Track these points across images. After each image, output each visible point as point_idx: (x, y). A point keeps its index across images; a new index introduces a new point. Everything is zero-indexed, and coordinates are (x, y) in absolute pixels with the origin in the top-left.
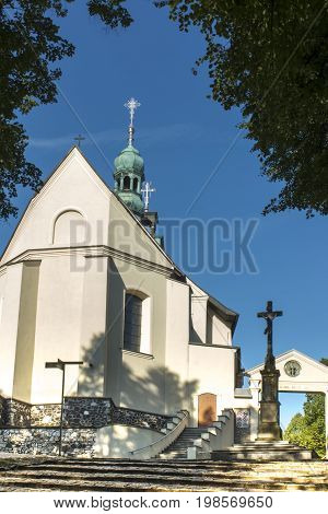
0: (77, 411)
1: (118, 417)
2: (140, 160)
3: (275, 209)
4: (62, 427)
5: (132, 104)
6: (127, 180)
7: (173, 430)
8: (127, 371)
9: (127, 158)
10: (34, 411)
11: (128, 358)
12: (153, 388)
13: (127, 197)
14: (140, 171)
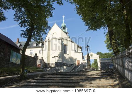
0: (58, 64)
1: (64, 65)
2: (65, 25)
3: (88, 30)
4: (55, 67)
5: (64, 17)
6: (63, 28)
7: (73, 66)
8: (65, 57)
9: (63, 24)
10: (51, 65)
11: (65, 55)
12: (70, 60)
13: (64, 30)
14: (65, 26)
